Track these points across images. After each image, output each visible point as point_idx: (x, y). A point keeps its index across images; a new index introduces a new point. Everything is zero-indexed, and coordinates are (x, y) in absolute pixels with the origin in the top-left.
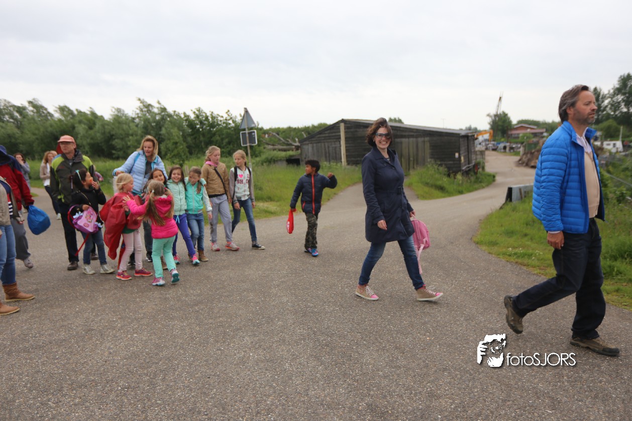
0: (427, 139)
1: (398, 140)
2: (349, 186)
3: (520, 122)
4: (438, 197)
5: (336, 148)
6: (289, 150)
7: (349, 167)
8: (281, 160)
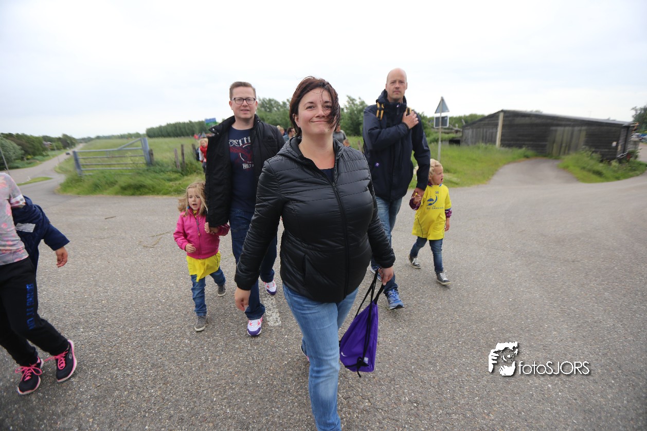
0: (584, 128)
1: (554, 128)
2: (505, 164)
4: (596, 182)
5: (492, 133)
6: (451, 133)
7: (503, 149)
8: (445, 140)
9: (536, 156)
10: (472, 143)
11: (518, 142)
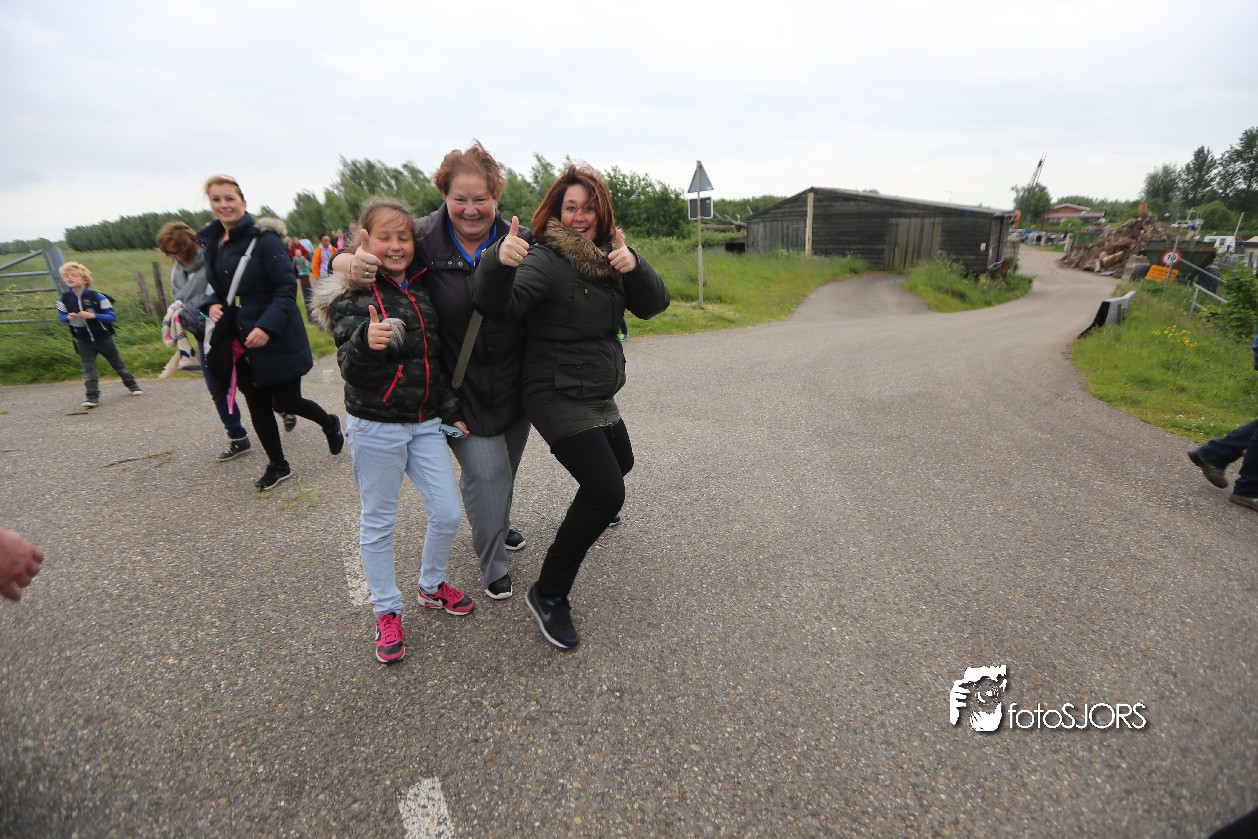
0: (938, 220)
1: (893, 221)
2: (819, 285)
3: (1062, 201)
4: (957, 310)
5: (798, 229)
6: (729, 230)
7: (816, 258)
8: (718, 244)
9: (870, 269)
10: (764, 248)
11: (840, 246)
